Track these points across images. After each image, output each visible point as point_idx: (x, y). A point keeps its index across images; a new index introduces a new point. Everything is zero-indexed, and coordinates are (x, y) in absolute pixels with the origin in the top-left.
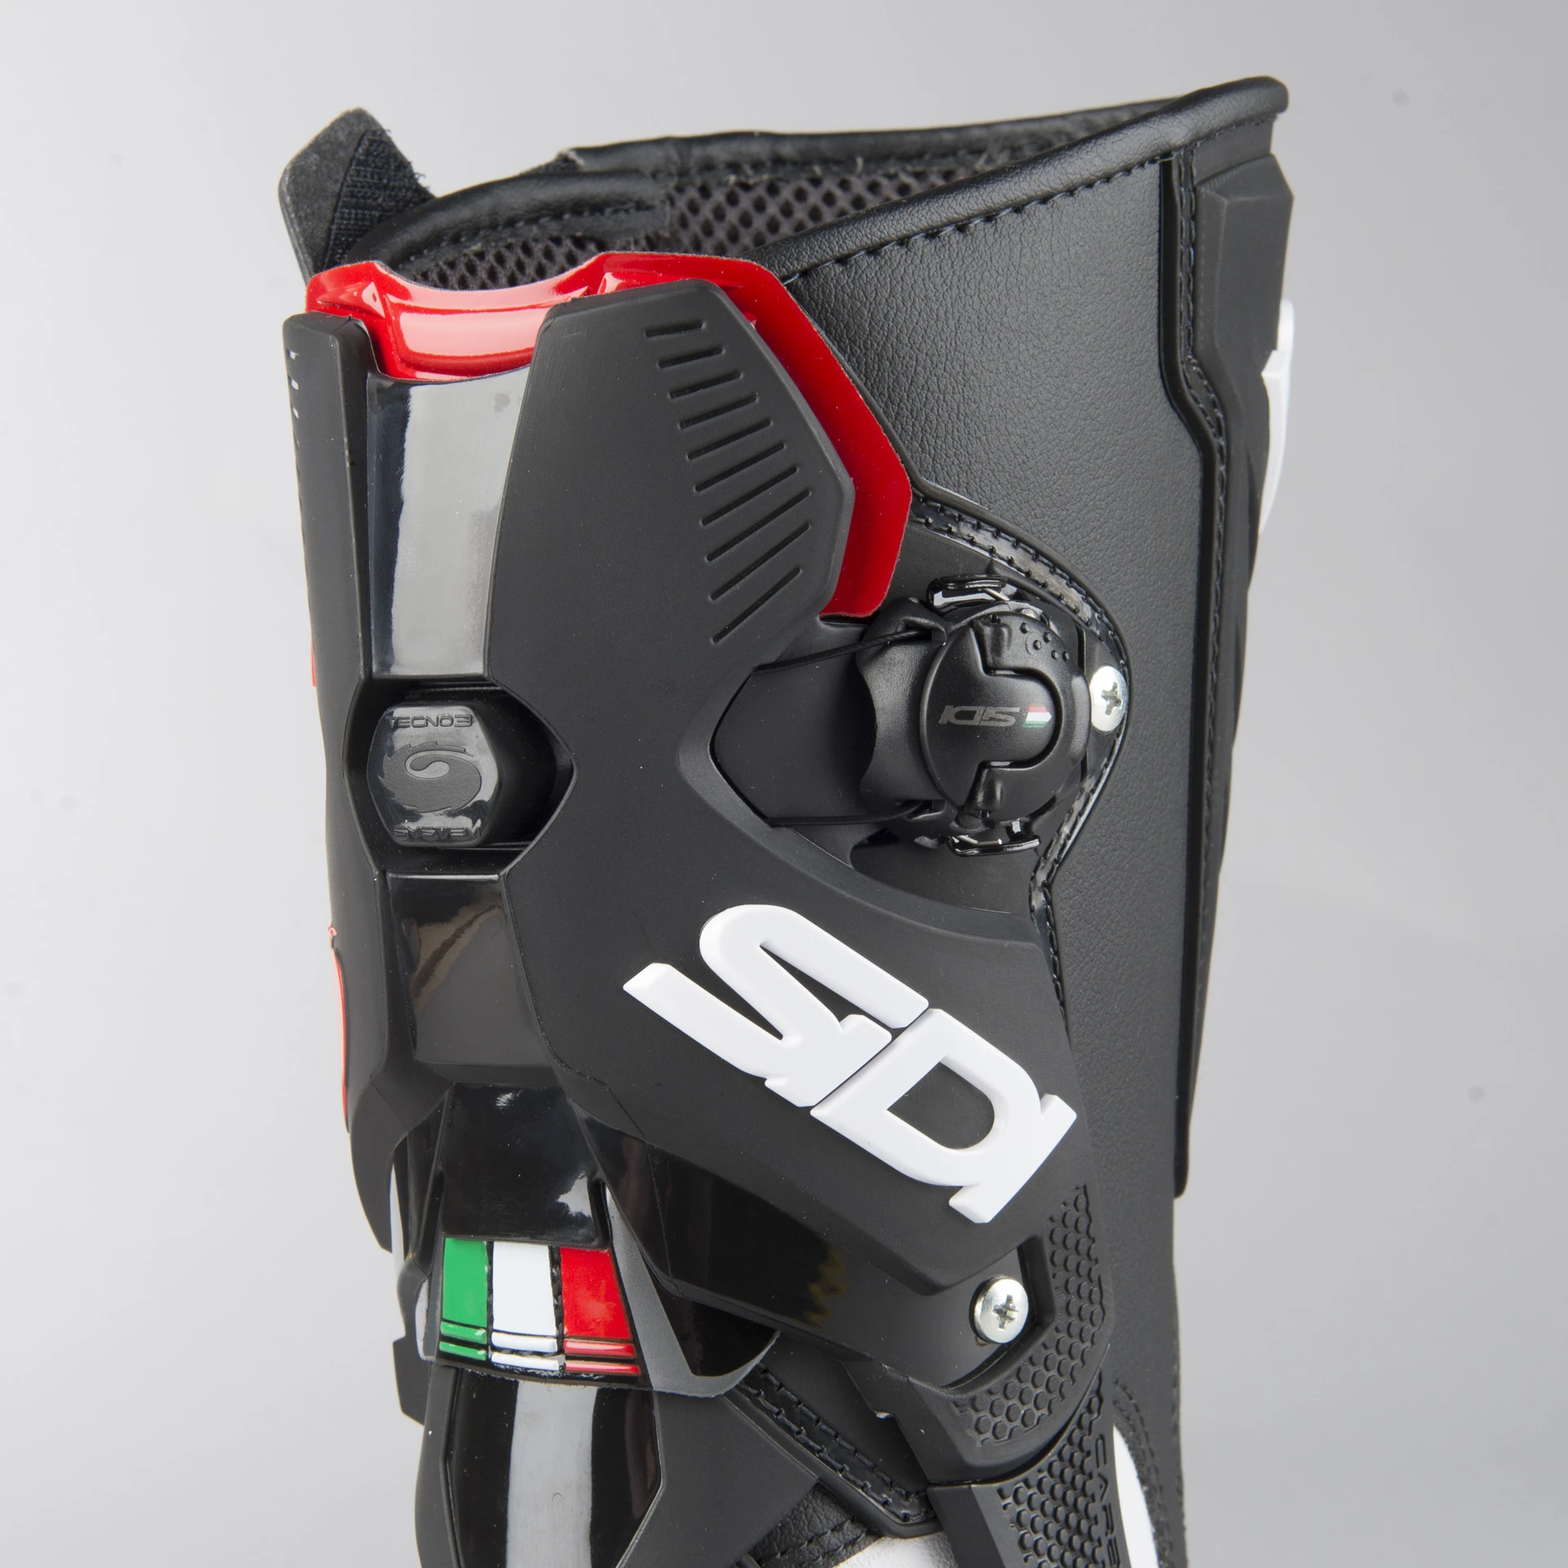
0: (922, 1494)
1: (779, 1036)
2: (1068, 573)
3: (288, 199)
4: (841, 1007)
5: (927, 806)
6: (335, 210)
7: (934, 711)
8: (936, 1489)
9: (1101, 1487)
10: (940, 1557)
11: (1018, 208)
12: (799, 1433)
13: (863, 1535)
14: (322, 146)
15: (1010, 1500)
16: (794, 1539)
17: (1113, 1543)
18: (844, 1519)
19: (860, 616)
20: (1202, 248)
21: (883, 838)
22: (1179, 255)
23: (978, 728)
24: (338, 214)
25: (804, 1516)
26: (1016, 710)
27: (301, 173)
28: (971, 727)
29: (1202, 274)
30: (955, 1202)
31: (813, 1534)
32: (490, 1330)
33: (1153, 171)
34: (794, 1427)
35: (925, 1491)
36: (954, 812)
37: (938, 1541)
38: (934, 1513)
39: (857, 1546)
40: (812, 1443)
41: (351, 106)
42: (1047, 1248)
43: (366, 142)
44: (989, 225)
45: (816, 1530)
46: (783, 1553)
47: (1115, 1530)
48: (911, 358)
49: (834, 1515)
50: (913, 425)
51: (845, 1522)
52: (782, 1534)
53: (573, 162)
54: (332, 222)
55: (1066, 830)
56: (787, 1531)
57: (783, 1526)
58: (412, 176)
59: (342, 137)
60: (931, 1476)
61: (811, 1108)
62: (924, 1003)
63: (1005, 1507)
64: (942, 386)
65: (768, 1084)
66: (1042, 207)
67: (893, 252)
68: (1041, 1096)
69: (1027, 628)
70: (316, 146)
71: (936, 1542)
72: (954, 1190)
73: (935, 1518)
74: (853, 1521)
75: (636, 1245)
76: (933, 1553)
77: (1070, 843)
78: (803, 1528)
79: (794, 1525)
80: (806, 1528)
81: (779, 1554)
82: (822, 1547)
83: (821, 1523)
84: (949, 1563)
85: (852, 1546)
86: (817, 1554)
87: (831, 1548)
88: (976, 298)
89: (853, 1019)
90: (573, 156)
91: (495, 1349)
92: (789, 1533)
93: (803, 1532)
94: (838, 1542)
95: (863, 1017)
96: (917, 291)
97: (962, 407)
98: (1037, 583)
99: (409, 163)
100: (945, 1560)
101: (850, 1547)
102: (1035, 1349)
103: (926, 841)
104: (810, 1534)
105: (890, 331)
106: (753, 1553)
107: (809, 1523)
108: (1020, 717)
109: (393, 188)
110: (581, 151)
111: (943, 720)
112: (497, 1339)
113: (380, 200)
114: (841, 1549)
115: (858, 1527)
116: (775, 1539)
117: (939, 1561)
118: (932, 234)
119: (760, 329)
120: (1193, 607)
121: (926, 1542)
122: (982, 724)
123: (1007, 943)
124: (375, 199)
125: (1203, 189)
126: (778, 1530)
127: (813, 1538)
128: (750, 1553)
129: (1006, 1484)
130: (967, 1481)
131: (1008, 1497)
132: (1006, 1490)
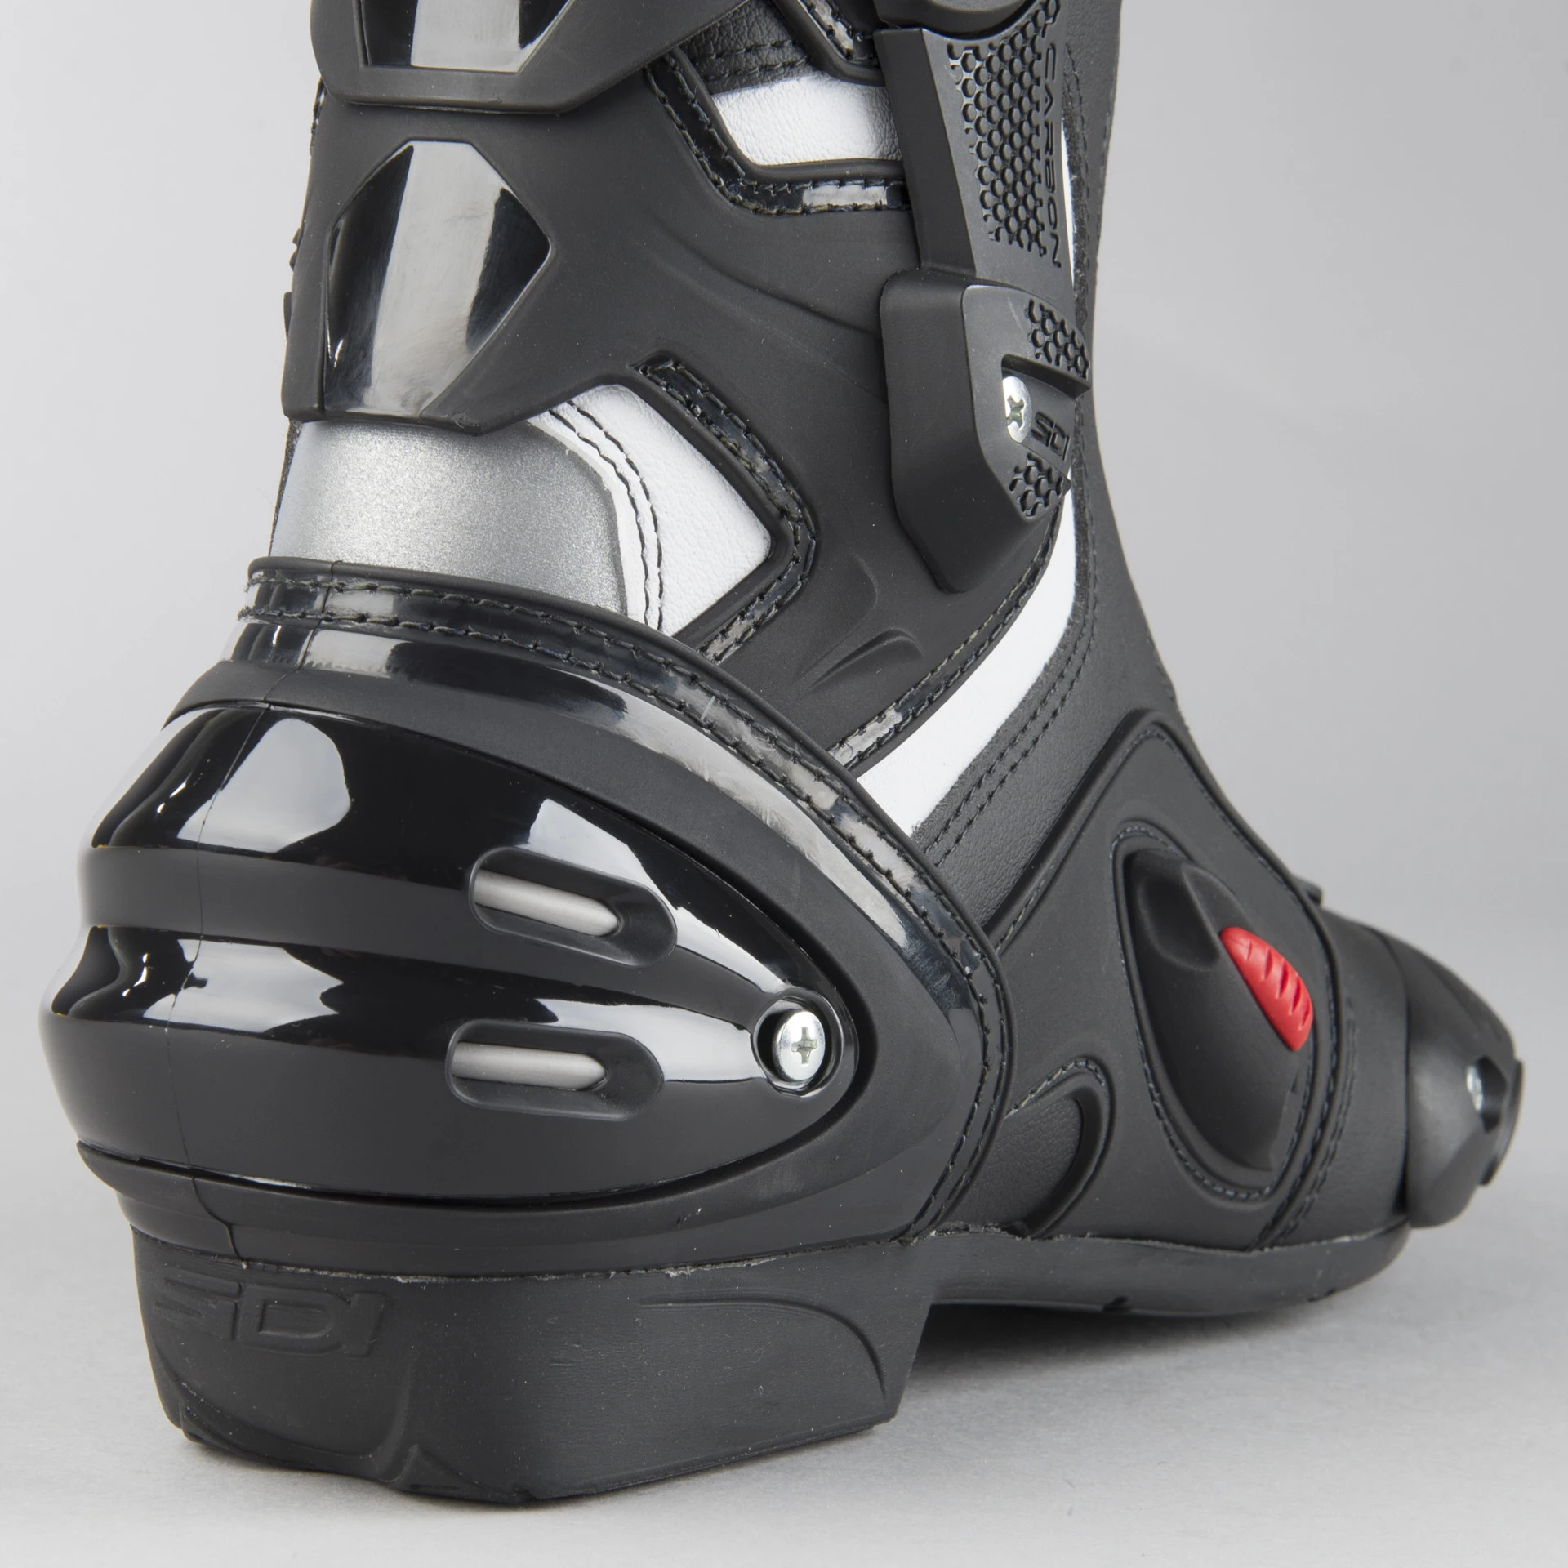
0: (868, 37)
8: (883, 32)
9: (1046, 101)
10: (876, 116)
13: (803, 60)
15: (958, 62)
16: (733, 43)
17: (1051, 164)
18: (785, 38)
25: (745, 21)
31: (752, 43)
35: (871, 34)
37: (876, 99)
38: (878, 60)
39: (796, 69)
45: (757, 40)
46: (719, 56)
47: (1054, 152)
49: (776, 31)
51: (786, 40)
52: (721, 34)
56: (725, 33)
57: (722, 27)
63: (953, 67)
71: (874, 100)
73: (878, 67)
74: (794, 44)
76: (870, 110)
78: (743, 34)
79: (734, 28)
80: (746, 34)
81: (715, 56)
82: (760, 58)
83: (762, 34)
84: (884, 126)
85: (790, 69)
86: (754, 64)
87: (770, 63)
92: (728, 35)
93: (742, 38)
94: (777, 59)
100: (881, 122)
101: (788, 68)
104: (750, 43)
106: (687, 48)
107: (750, 30)
114: (779, 66)
115: (798, 51)
116: (712, 39)
117: (875, 120)
121: (864, 95)
126: (717, 29)
127: (752, 46)
128: (682, 47)
129: (959, 44)
130: (921, 26)
131: (957, 59)
132: (956, 51)
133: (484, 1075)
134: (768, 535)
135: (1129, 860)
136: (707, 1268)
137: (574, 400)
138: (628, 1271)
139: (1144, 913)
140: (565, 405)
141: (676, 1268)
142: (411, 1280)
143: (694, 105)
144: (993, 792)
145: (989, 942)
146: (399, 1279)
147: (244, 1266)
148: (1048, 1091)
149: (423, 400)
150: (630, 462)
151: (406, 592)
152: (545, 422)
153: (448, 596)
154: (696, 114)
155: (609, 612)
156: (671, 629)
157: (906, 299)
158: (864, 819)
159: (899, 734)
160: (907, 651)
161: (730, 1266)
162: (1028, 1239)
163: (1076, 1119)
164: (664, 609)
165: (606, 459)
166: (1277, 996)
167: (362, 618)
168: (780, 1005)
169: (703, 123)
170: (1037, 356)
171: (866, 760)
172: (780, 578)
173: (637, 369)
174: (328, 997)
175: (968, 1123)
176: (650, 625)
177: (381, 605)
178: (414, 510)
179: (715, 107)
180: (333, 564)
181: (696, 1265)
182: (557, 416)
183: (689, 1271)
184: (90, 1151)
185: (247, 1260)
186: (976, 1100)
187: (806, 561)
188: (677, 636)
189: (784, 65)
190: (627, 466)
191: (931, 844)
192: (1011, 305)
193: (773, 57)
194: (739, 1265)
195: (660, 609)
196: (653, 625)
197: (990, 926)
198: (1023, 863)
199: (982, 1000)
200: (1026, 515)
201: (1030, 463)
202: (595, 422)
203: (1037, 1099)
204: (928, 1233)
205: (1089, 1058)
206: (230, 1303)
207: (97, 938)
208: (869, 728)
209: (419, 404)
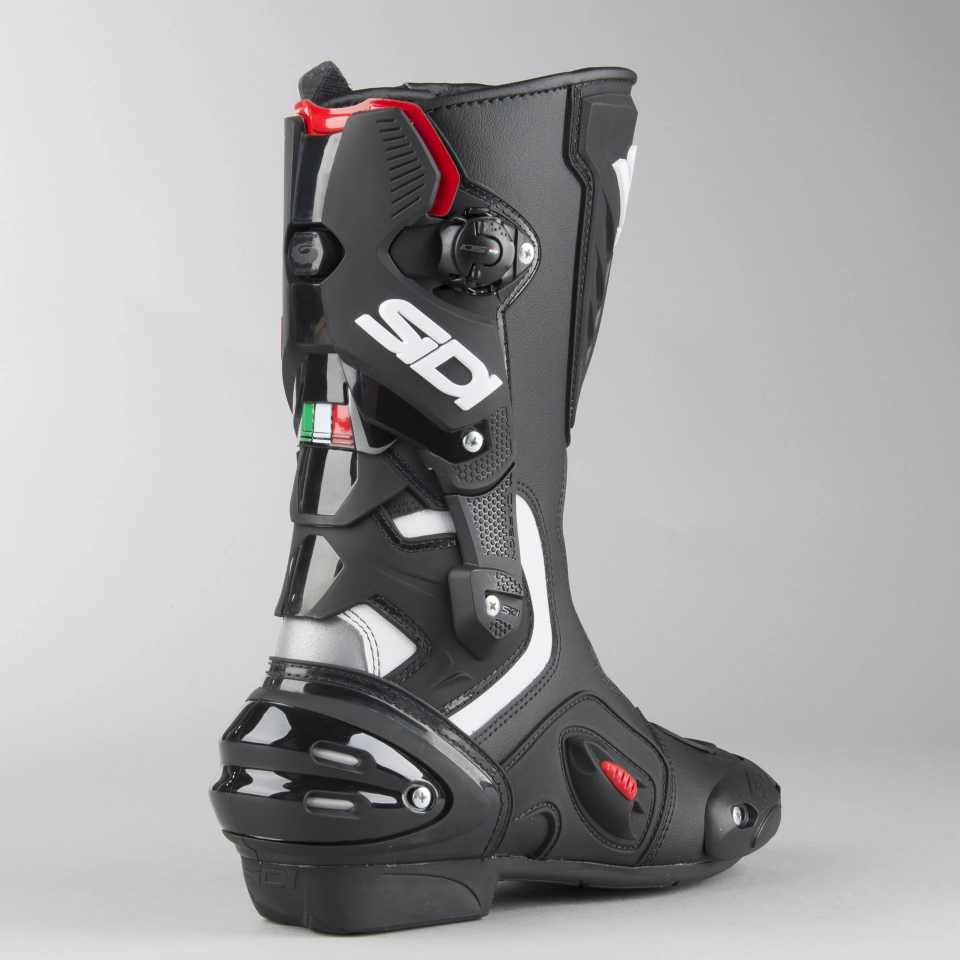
1: (402, 341)
2: (518, 213)
3: (301, 86)
4: (422, 335)
5: (457, 276)
6: (317, 92)
7: (460, 245)
8: (448, 496)
9: (509, 510)
11: (512, 97)
12: (403, 470)
13: (421, 506)
14: (316, 71)
15: (472, 504)
16: (398, 503)
18: (416, 501)
19: (441, 216)
20: (583, 118)
21: (445, 287)
22: (572, 119)
23: (472, 252)
24: (317, 93)
25: (402, 497)
26: (486, 248)
27: (307, 78)
28: (470, 252)
29: (582, 126)
30: (456, 402)
32: (313, 432)
33: (565, 91)
34: (401, 469)
36: (465, 279)
37: (447, 515)
38: (447, 504)
39: (419, 509)
40: (406, 474)
41: (327, 60)
42: (491, 425)
43: (330, 71)
44: (500, 101)
45: (406, 502)
47: (514, 525)
48: (468, 139)
49: (412, 499)
50: (467, 160)
52: (395, 500)
53: (407, 87)
54: (315, 95)
55: (512, 295)
58: (346, 85)
59: (323, 69)
60: (445, 490)
61: (410, 365)
62: (450, 337)
63: (469, 505)
64: (478, 149)
65: (397, 356)
66: (521, 98)
67: (466, 106)
68: (490, 375)
69: (501, 228)
70: (313, 71)
72: (457, 398)
73: (447, 506)
74: (418, 502)
75: (355, 405)
76: (446, 518)
77: (513, 300)
78: (401, 500)
79: (399, 498)
81: (393, 507)
83: (408, 500)
85: (417, 509)
86: (405, 509)
87: (410, 508)
88: (493, 123)
89: (426, 339)
90: (407, 85)
91: (314, 438)
92: (397, 500)
95: (429, 338)
96: (472, 119)
97: (484, 157)
98: (506, 215)
99: (346, 80)
100: (450, 522)
102: (483, 456)
103: (460, 290)
105: (462, 130)
106: (385, 505)
107: (403, 499)
108: (487, 250)
109: (339, 87)
110: (410, 84)
111: (461, 248)
112: (315, 435)
113: (334, 90)
114: (413, 509)
115: (420, 504)
116: (392, 501)
118: (480, 102)
119: (415, 125)
120: (576, 237)
121: (443, 514)
122: (474, 251)
123: (481, 324)
124: (332, 90)
125: (584, 99)
126: (394, 498)
127: (404, 503)
128: (383, 505)
129: (470, 498)
130: (457, 494)
131: (471, 502)
132: (470, 501)
133: (317, 806)
134: (415, 646)
135: (567, 740)
136: (402, 865)
137: (351, 609)
138: (372, 865)
139: (572, 757)
140: (348, 611)
141: (390, 864)
142: (304, 866)
143: (386, 522)
144: (506, 720)
145: (501, 768)
146: (300, 866)
147: (260, 863)
148: (530, 812)
149: (307, 611)
150: (368, 627)
151: (310, 668)
152: (342, 616)
153: (322, 669)
154: (386, 524)
155: (362, 671)
156: (383, 675)
157: (456, 575)
158: (451, 729)
159: (465, 704)
160: (466, 678)
161: (411, 865)
162: (536, 860)
163: (547, 822)
164: (380, 669)
165: (360, 626)
166: (620, 782)
167: (298, 676)
168: (415, 785)
169: (389, 528)
170: (499, 589)
171: (452, 712)
172: (419, 658)
173: (369, 600)
174: (286, 786)
175: (498, 822)
176: (375, 674)
177: (302, 671)
178: (305, 643)
179: (394, 523)
180: (283, 659)
181: (398, 864)
182: (345, 614)
183: (395, 865)
184: (225, 832)
185: (262, 861)
186: (500, 815)
187: (427, 653)
188: (384, 677)
189: (415, 508)
190: (367, 628)
191: (479, 736)
192: (488, 575)
193: (412, 506)
194: (415, 864)
195: (379, 669)
196: (377, 674)
197: (502, 763)
198: (519, 741)
199: (499, 784)
200: (497, 637)
201: (497, 621)
202: (357, 615)
203: (526, 815)
204: (491, 857)
205: (547, 803)
206: (259, 874)
207: (225, 768)
208: (453, 702)
209: (305, 612)
